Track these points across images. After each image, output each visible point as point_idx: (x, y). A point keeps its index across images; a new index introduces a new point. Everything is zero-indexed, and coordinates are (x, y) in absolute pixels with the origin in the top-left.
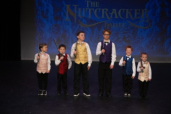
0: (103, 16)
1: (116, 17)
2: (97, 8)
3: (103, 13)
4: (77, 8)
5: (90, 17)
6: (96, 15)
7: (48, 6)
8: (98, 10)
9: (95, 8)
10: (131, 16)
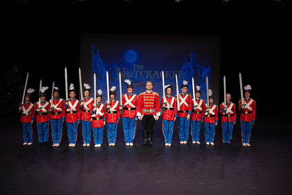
0: (147, 77)
1: (158, 77)
2: (142, 70)
3: (147, 74)
4: (126, 70)
5: (136, 77)
6: (141, 75)
7: (102, 69)
8: (143, 72)
9: (141, 70)
10: (170, 77)
